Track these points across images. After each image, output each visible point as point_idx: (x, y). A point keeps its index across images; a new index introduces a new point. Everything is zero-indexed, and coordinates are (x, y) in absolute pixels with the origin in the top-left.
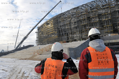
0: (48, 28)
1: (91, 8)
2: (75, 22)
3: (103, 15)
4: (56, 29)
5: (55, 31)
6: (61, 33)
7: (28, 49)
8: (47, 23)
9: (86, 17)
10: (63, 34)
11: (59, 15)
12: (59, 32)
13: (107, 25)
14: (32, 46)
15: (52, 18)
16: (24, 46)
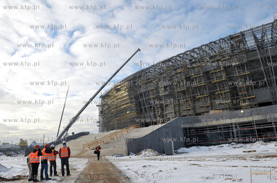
0: (119, 97)
1: (190, 60)
2: (165, 87)
3: (212, 73)
4: (134, 100)
5: (131, 102)
6: (143, 107)
7: (77, 140)
8: (117, 89)
9: (183, 77)
10: (145, 109)
11: (138, 73)
12: (139, 104)
13: (221, 91)
14: (87, 134)
15: (125, 79)
16: (73, 133)
